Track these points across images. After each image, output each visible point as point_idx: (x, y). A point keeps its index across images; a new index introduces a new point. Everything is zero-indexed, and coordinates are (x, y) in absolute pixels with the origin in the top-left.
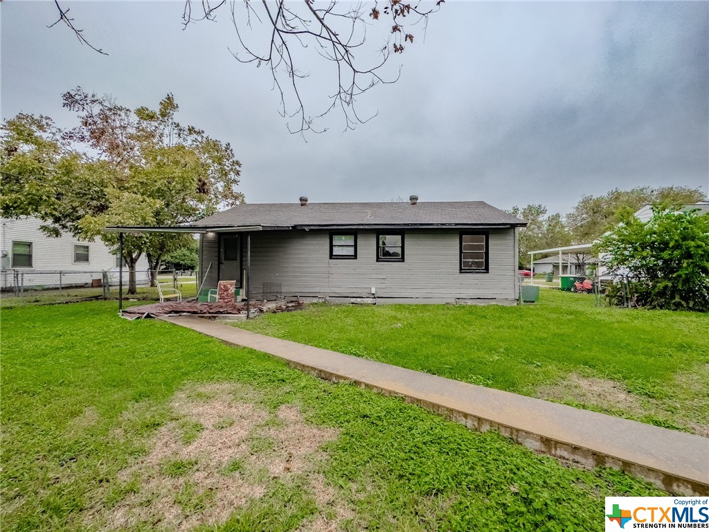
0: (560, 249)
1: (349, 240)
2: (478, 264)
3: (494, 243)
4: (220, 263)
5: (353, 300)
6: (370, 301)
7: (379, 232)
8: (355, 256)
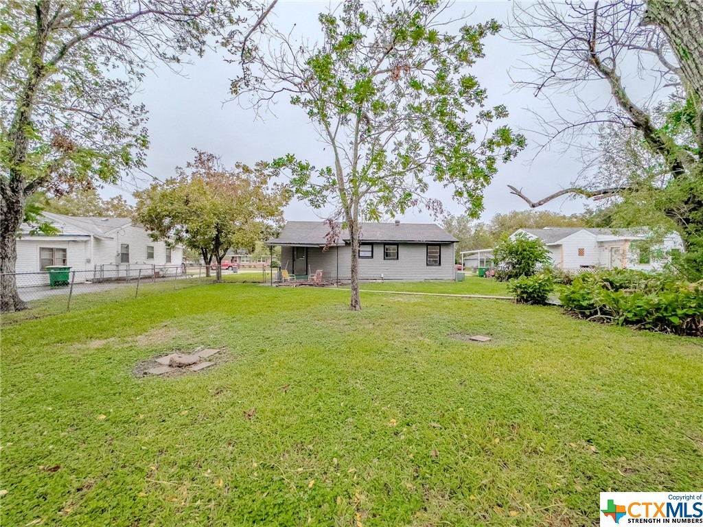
0: (479, 251)
1: (369, 248)
2: (435, 261)
3: (443, 250)
4: (294, 260)
5: (371, 281)
6: (380, 281)
7: (385, 244)
8: (372, 256)
